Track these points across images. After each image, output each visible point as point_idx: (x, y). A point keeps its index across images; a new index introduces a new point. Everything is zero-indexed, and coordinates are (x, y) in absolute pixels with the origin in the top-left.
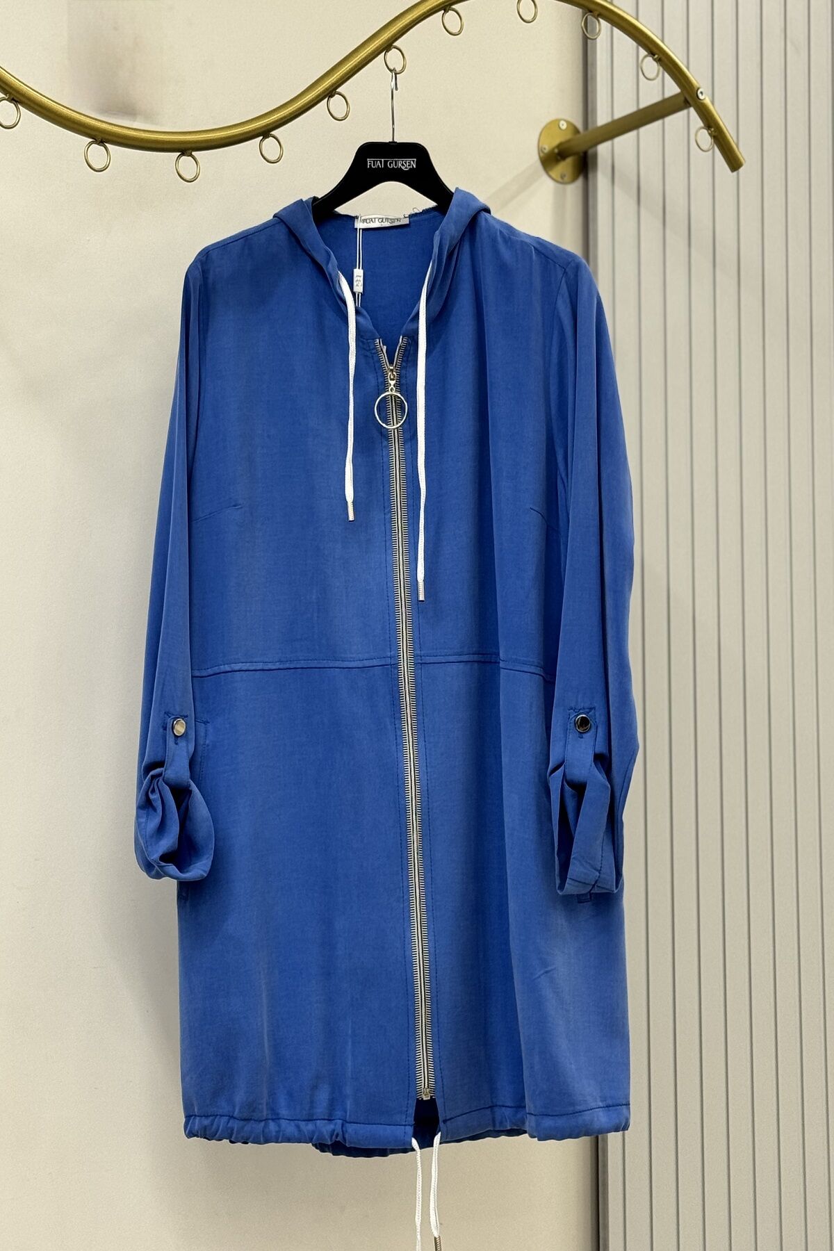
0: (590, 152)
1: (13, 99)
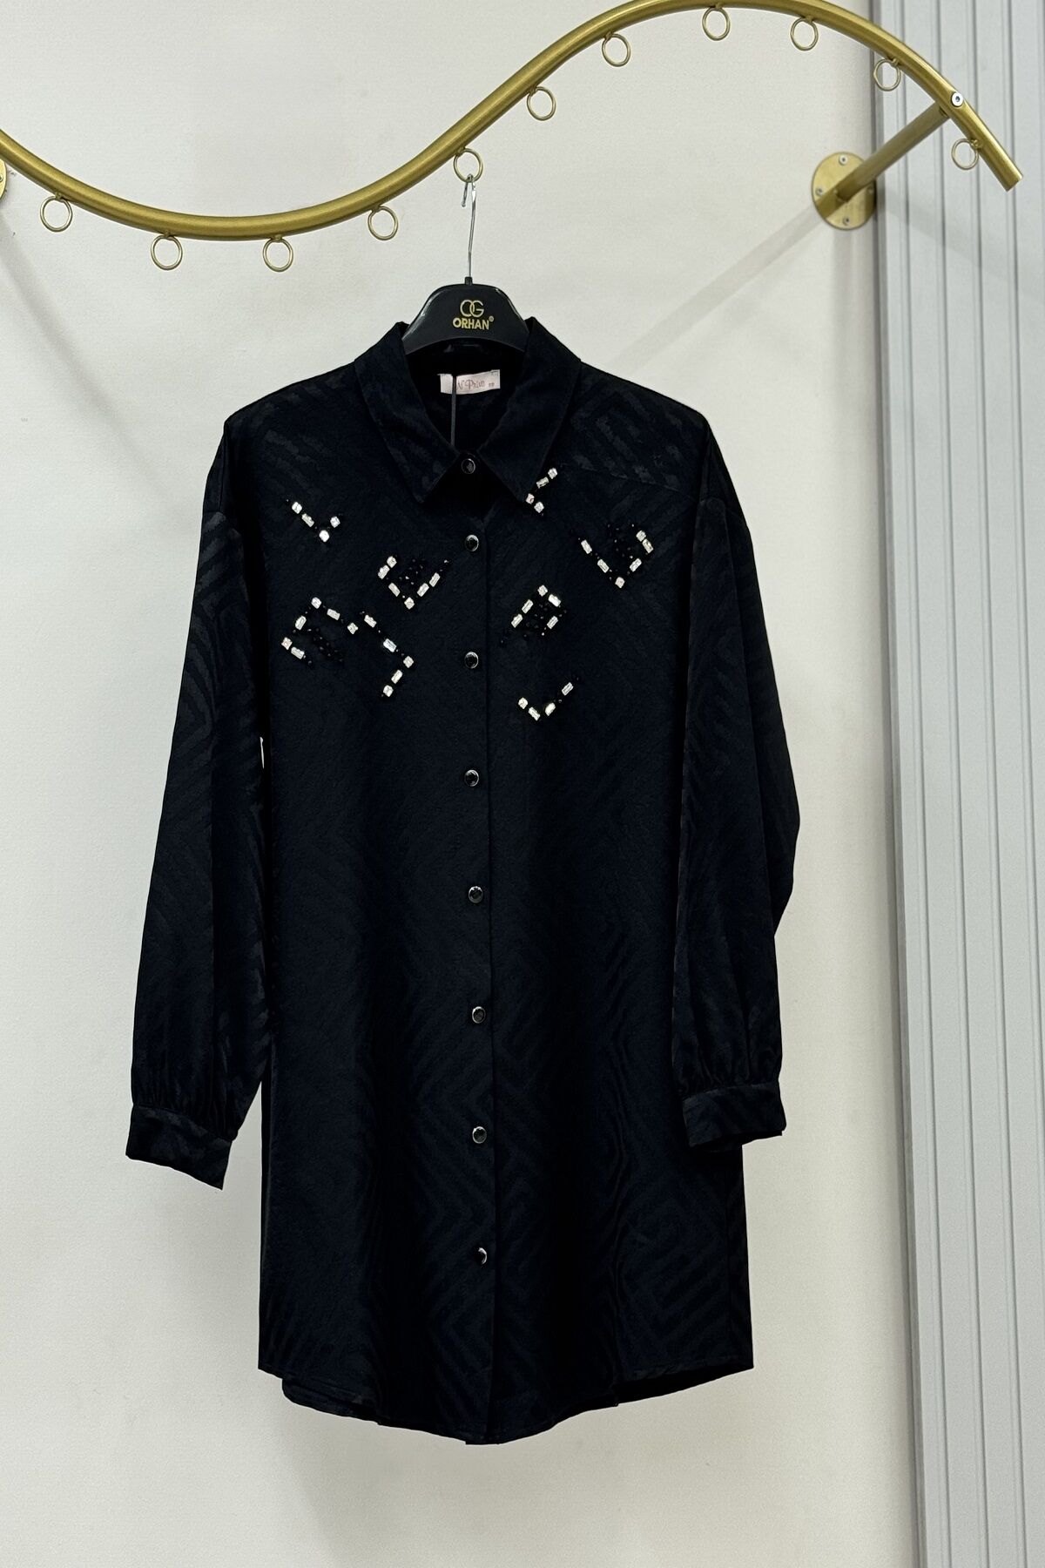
0: (879, 180)
1: (62, 198)
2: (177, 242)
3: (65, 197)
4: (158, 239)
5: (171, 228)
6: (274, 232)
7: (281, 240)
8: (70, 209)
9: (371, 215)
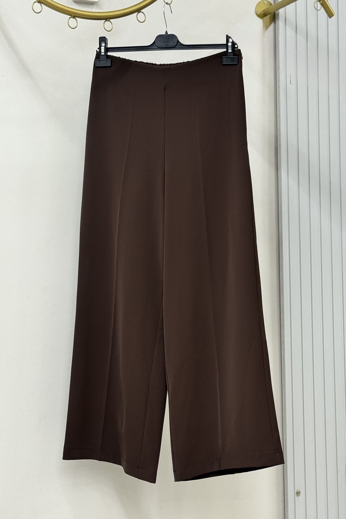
0: (276, 12)
1: (39, 2)
2: (76, 20)
3: (40, 2)
4: (70, 18)
5: (74, 15)
6: (107, 19)
7: (109, 21)
8: (41, 5)
9: (137, 14)
